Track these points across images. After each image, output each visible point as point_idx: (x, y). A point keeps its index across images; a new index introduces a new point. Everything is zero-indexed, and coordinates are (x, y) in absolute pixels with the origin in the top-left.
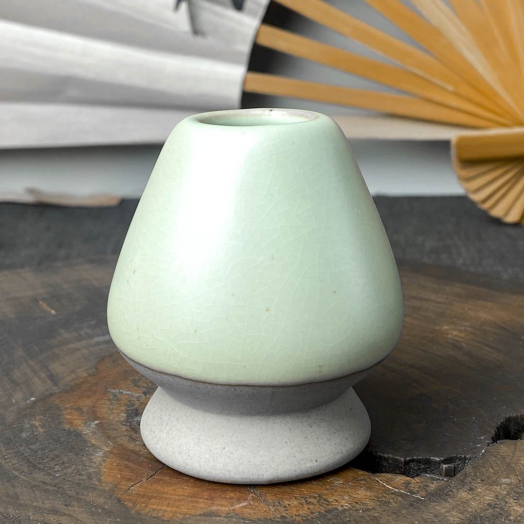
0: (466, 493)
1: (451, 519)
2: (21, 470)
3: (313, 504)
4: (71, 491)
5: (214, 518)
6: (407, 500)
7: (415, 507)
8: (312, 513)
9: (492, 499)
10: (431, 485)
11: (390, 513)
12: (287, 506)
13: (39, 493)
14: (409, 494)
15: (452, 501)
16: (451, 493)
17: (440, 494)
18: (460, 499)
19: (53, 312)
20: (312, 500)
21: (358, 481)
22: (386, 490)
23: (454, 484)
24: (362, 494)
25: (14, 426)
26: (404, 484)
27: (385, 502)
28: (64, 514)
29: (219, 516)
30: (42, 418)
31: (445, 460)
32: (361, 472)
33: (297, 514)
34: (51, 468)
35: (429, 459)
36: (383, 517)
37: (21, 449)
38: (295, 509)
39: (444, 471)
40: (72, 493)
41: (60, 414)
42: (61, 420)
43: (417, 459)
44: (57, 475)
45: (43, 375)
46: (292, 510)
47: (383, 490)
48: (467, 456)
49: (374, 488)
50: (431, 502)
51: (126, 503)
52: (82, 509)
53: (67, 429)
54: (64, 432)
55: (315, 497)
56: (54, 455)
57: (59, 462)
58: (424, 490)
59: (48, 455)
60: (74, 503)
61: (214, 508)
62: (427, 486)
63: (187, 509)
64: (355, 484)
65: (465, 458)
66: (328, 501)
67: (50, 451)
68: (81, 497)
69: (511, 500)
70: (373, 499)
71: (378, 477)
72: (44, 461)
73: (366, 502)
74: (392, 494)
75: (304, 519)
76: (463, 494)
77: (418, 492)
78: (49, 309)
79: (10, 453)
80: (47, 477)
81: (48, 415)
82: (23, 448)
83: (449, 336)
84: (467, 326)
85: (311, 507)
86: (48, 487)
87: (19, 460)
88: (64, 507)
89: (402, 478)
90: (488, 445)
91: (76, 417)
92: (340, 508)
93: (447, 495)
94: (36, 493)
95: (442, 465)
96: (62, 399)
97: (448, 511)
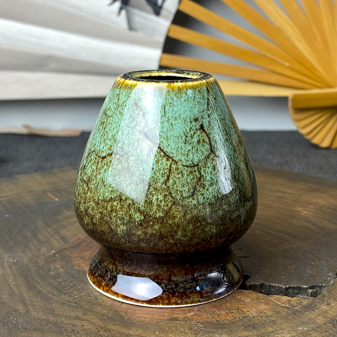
0: (325, 306)
1: (319, 321)
2: (54, 294)
3: (234, 313)
4: (86, 306)
5: (176, 321)
6: (290, 310)
7: (296, 314)
8: (235, 318)
10: (304, 302)
11: (282, 318)
12: (219, 314)
13: (66, 308)
14: (291, 307)
15: (317, 311)
16: (316, 306)
17: (310, 307)
18: (322, 309)
19: (57, 199)
20: (233, 311)
21: (260, 299)
22: (277, 305)
23: (317, 301)
24: (263, 307)
25: (44, 268)
26: (288, 301)
27: (278, 311)
28: (84, 319)
29: (179, 320)
30: (61, 263)
31: (309, 287)
32: (260, 295)
33: (226, 319)
34: (71, 293)
35: (300, 287)
36: (278, 320)
37: (51, 281)
38: (224, 316)
39: (310, 294)
40: (87, 307)
41: (71, 261)
42: (73, 264)
43: (293, 286)
44: (76, 297)
45: (58, 237)
46: (222, 317)
47: (275, 305)
48: (323, 285)
49: (269, 303)
50: (306, 311)
51: (120, 313)
52: (95, 317)
53: (77, 269)
54: (76, 271)
55: (235, 309)
56: (72, 285)
57: (76, 289)
58: (300, 305)
59: (69, 284)
60: (89, 313)
61: (175, 316)
63: (159, 316)
64: (258, 302)
65: (322, 286)
66: (243, 312)
67: (70, 283)
68: (93, 309)
70: (270, 310)
71: (271, 297)
72: (67, 288)
73: (266, 312)
74: (281, 307)
75: (230, 322)
76: (324, 307)
77: (296, 306)
78: (54, 197)
79: (45, 284)
80: (70, 298)
81: (64, 261)
82: (52, 281)
83: (302, 214)
84: (311, 208)
85: (233, 315)
86: (72, 304)
87: (51, 288)
88: (83, 315)
89: (286, 298)
90: (335, 279)
91: (81, 262)
92: (251, 316)
93: (314, 307)
94: (65, 307)
95: (309, 290)
96: (72, 252)
97: (316, 317)
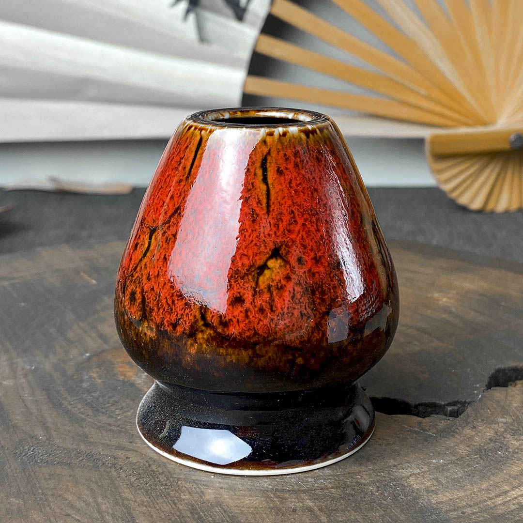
0: (470, 430)
6: (421, 436)
7: (429, 442)
9: (492, 435)
10: (440, 424)
11: (408, 447)
14: (422, 431)
15: (459, 437)
16: (457, 430)
17: (448, 431)
18: (466, 435)
19: (94, 282)
22: (402, 428)
23: (459, 423)
25: (75, 377)
26: (417, 424)
27: (403, 438)
28: (130, 449)
30: (99, 370)
31: (448, 404)
34: (112, 412)
35: (435, 403)
36: (402, 450)
37: (84, 396)
39: (449, 413)
41: (113, 368)
42: (115, 372)
43: (425, 402)
44: (119, 418)
45: (93, 335)
47: (399, 428)
48: (467, 401)
49: (392, 427)
50: (442, 437)
53: (122, 379)
54: (119, 382)
56: (114, 401)
57: (119, 407)
58: (434, 428)
59: (108, 401)
60: (136, 441)
62: (437, 425)
69: (508, 436)
70: (392, 436)
71: (394, 417)
72: (106, 406)
73: (386, 438)
77: (429, 429)
78: (89, 278)
79: (75, 400)
80: (110, 419)
81: (103, 368)
83: (440, 302)
84: (454, 294)
86: (113, 428)
87: (84, 406)
89: (415, 418)
90: (484, 392)
91: (127, 370)
93: (454, 432)
94: (103, 433)
96: (113, 355)
97: (457, 445)
